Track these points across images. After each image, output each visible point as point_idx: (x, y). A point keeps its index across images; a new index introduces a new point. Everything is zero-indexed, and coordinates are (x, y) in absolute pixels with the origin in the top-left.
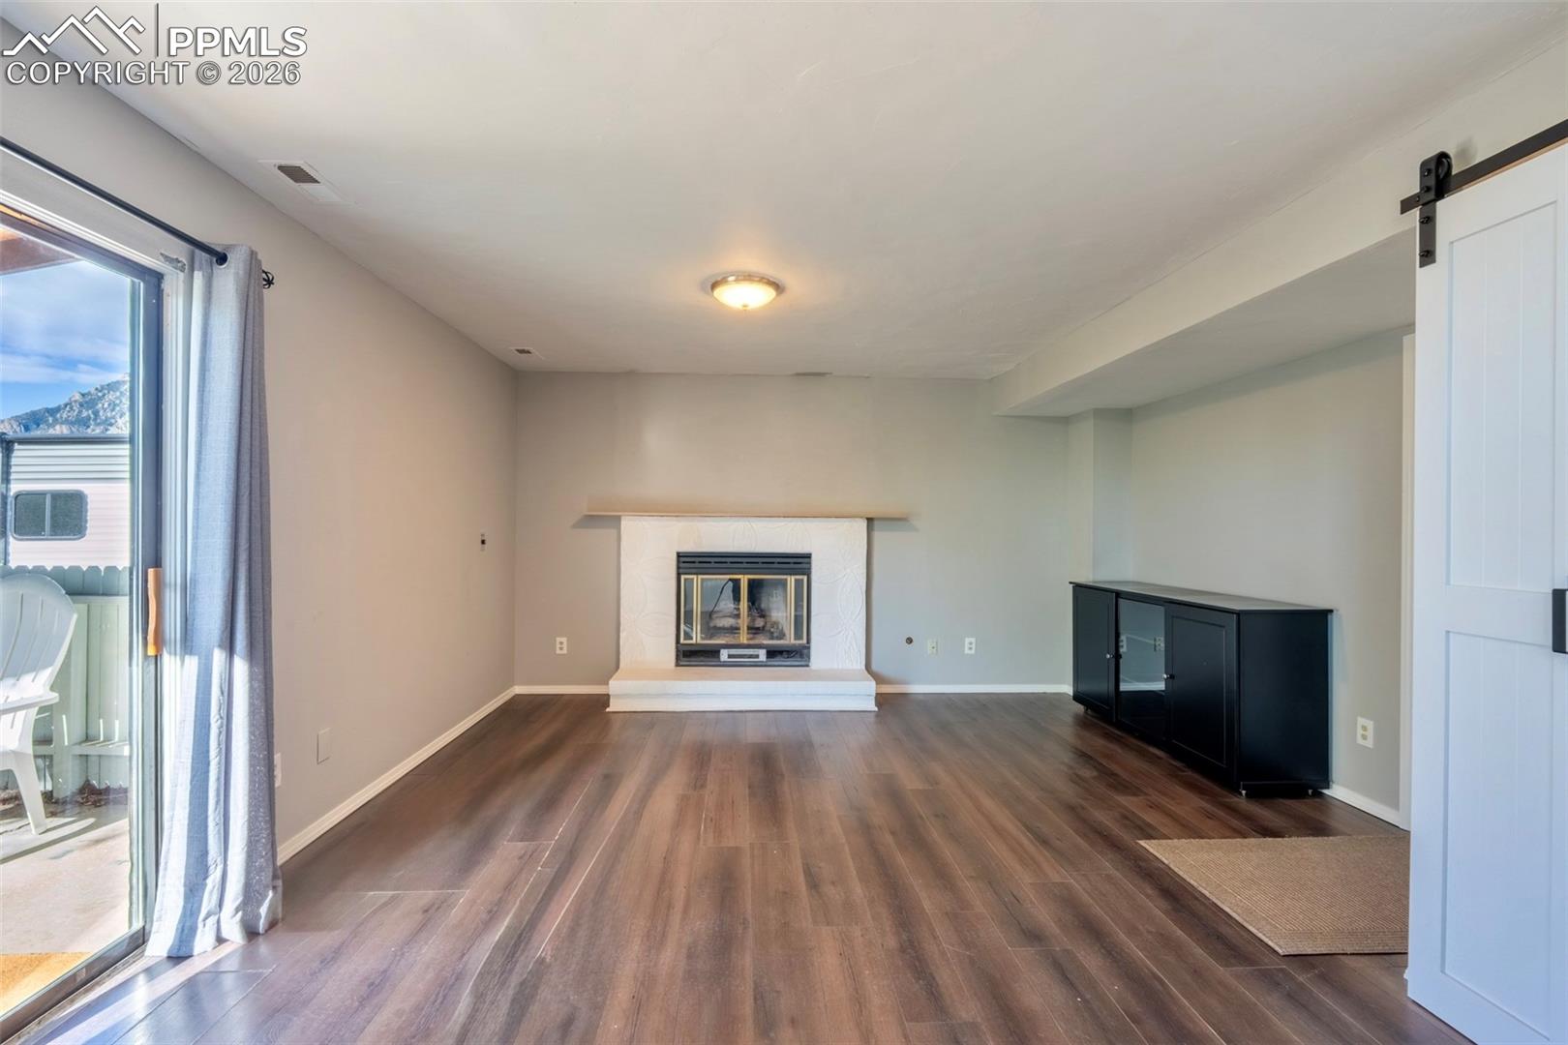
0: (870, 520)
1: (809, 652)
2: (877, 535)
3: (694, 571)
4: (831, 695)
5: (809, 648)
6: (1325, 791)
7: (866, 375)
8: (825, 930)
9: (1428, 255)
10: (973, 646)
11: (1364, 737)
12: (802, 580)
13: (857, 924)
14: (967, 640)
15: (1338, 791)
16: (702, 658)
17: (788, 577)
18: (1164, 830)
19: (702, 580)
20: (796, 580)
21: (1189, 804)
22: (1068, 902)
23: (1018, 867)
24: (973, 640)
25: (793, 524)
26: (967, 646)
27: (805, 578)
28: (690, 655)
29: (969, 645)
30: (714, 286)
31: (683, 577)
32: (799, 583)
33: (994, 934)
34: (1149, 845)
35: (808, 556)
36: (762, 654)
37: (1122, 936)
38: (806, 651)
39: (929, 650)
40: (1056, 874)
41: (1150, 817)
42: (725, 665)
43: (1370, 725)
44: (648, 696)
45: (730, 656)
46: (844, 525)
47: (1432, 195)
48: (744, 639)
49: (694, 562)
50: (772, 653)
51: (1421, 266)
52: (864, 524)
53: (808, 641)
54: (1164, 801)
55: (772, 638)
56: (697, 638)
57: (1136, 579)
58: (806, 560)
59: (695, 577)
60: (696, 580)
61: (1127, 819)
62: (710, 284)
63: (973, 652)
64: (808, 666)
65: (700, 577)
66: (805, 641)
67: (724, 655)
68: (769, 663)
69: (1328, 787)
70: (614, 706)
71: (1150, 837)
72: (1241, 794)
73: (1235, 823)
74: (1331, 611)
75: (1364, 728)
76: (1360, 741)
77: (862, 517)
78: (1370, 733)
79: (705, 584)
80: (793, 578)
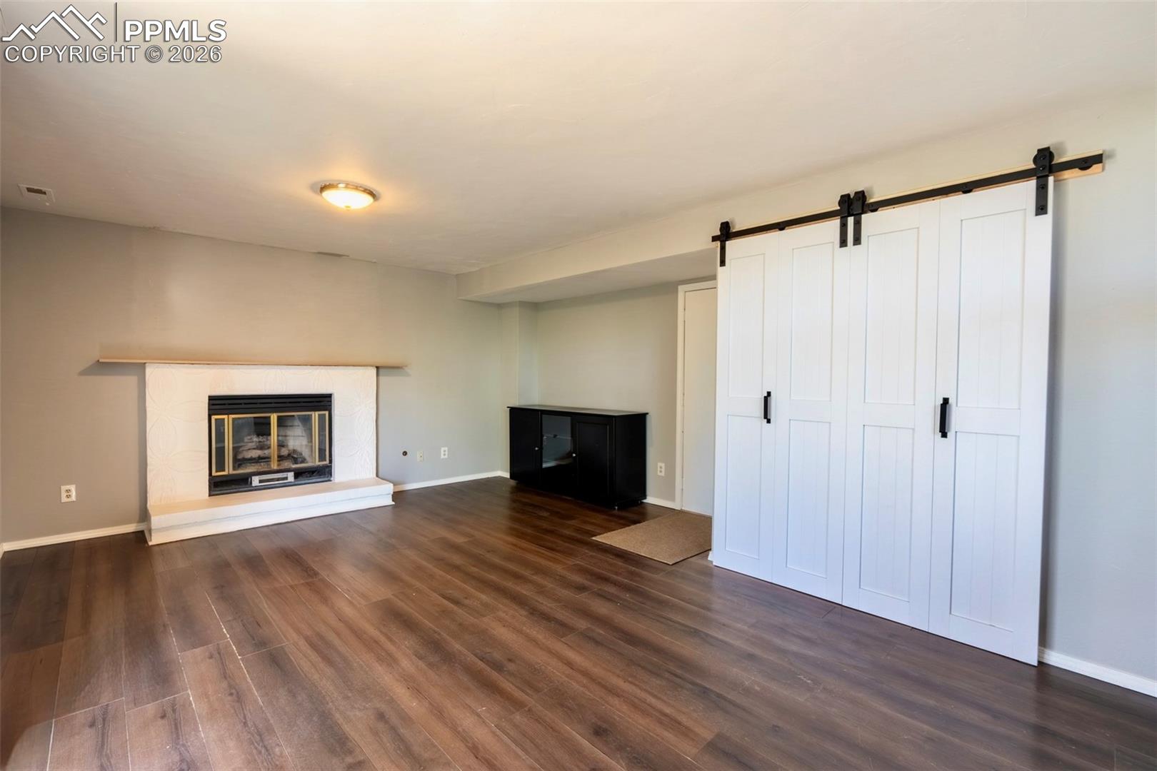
0: (377, 368)
1: (331, 470)
2: (381, 378)
3: (226, 412)
4: (361, 498)
5: (331, 466)
6: (644, 501)
7: (374, 261)
8: (485, 620)
9: (723, 263)
10: (446, 453)
11: (661, 472)
12: (325, 415)
13: (498, 611)
14: (443, 449)
15: (650, 500)
16: (233, 486)
17: (313, 413)
18: (598, 531)
19: (234, 419)
20: (319, 415)
21: (599, 518)
22: (582, 571)
23: (551, 564)
24: (446, 449)
25: (318, 371)
26: (442, 453)
27: (327, 413)
28: (221, 485)
29: (444, 453)
30: (323, 189)
31: (214, 417)
32: (321, 418)
33: (565, 593)
34: (598, 539)
35: (329, 396)
36: (291, 476)
37: (614, 576)
38: (327, 470)
39: (419, 459)
40: (571, 561)
41: (589, 527)
42: (257, 489)
43: (663, 465)
44: (196, 524)
45: (260, 481)
46: (360, 372)
47: (724, 239)
48: (274, 466)
49: (224, 404)
50: (299, 474)
51: (721, 266)
52: (374, 371)
53: (331, 461)
54: (587, 519)
55: (296, 463)
56: (229, 470)
57: (540, 404)
58: (328, 399)
59: (225, 417)
60: (228, 419)
61: (578, 530)
62: (320, 187)
63: (446, 457)
64: (330, 481)
65: (232, 416)
66: (327, 462)
67: (255, 481)
68: (296, 483)
69: (645, 498)
70: (155, 540)
71: (595, 536)
72: (615, 509)
73: (622, 521)
74: (647, 414)
75: (661, 467)
76: (659, 474)
77: (372, 366)
78: (663, 470)
79: (236, 422)
80: (317, 413)
